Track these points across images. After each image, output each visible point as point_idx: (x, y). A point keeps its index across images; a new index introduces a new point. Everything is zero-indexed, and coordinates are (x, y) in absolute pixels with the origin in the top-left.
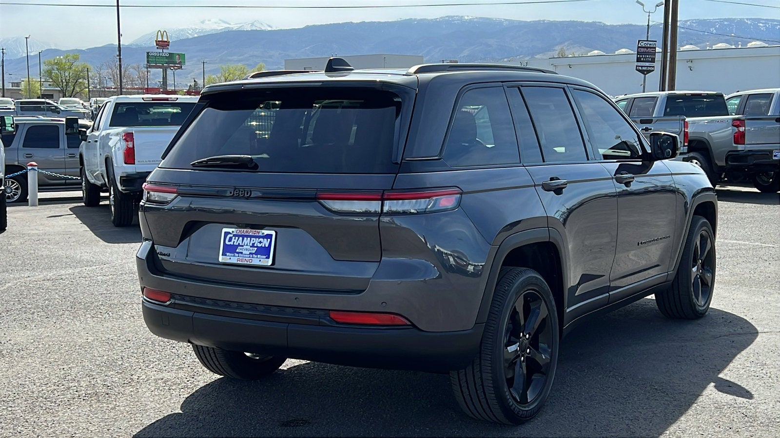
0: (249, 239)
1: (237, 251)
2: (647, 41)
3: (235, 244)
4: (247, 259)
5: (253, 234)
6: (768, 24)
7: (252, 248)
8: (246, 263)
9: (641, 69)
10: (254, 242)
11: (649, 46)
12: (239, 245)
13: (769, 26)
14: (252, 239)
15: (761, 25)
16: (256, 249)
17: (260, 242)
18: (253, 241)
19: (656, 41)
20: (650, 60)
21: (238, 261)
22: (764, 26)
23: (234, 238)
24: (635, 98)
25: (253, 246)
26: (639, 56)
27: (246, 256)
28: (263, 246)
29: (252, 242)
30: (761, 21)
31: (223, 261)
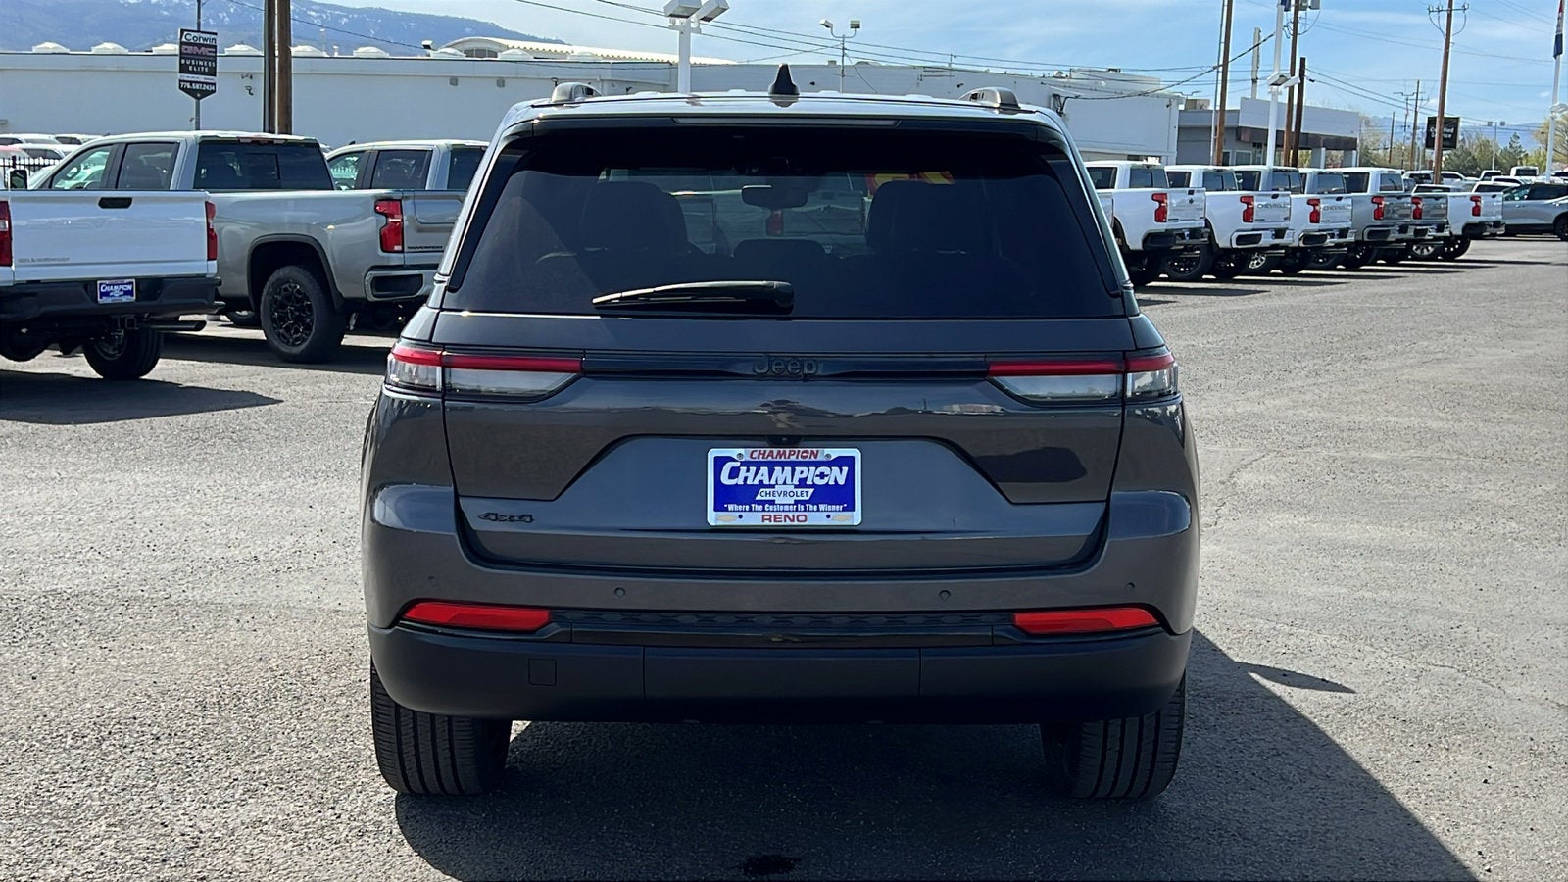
0: (788, 469)
1: (758, 497)
2: (198, 31)
3: (749, 482)
4: (790, 514)
5: (800, 459)
6: (325, 12)
7: (799, 490)
8: (788, 523)
9: (189, 87)
10: (804, 476)
11: (202, 41)
12: (761, 483)
13: (327, 17)
14: (798, 469)
15: (312, 13)
16: (811, 491)
17: (822, 476)
18: (802, 472)
19: (216, 34)
20: (206, 69)
21: (763, 520)
22: (318, 17)
23: (743, 469)
24: (128, 144)
25: (802, 483)
26: (183, 61)
27: (786, 508)
28: (832, 483)
29: (797, 476)
30: (313, 7)
31: (720, 523)
